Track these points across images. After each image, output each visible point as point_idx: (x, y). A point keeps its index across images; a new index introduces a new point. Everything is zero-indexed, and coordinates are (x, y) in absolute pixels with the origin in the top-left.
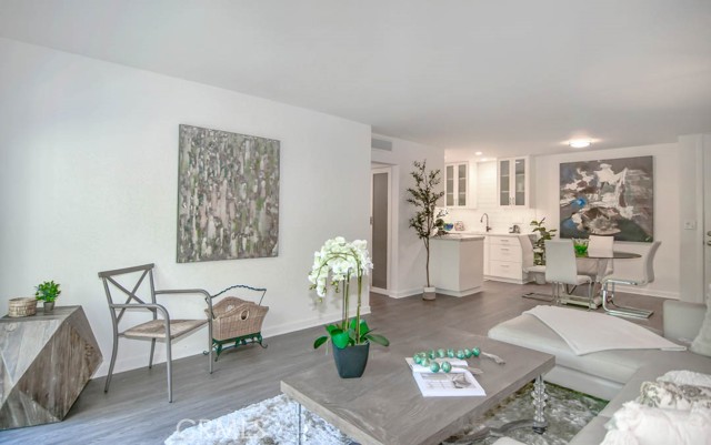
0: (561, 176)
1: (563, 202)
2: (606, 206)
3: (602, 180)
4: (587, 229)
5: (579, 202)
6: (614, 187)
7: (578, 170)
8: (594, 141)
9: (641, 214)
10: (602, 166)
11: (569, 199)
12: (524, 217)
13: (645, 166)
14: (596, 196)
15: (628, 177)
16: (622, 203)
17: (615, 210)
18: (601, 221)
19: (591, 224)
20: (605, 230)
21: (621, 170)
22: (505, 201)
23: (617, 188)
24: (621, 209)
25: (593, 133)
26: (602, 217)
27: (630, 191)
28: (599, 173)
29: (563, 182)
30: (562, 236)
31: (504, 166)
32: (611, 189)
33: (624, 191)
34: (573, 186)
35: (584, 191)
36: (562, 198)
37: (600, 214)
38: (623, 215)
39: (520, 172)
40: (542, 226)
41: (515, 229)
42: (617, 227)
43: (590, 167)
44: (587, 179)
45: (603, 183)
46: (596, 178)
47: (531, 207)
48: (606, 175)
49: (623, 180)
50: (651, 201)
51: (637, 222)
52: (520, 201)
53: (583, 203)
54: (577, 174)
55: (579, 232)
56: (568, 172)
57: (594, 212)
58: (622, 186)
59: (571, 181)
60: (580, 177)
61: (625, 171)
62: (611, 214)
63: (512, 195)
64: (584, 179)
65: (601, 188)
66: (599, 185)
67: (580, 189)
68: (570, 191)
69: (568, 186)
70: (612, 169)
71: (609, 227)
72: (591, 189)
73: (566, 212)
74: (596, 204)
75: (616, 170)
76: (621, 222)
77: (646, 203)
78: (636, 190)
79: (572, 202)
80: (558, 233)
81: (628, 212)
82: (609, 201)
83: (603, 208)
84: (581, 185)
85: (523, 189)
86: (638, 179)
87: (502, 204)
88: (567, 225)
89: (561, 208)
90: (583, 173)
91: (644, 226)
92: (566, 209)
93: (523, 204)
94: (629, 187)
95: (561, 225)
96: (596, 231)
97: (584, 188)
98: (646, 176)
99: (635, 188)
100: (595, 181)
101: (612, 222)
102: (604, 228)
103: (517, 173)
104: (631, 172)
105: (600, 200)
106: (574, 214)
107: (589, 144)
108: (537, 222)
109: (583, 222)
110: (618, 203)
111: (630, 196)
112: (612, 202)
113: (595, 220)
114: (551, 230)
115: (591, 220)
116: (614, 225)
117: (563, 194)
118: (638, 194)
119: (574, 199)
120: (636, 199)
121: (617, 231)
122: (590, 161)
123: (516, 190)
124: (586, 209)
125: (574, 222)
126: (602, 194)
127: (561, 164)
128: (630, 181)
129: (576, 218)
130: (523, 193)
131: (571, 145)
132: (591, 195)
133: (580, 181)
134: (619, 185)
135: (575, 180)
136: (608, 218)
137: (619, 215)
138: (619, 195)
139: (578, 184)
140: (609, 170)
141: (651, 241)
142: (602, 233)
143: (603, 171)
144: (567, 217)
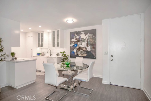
0: (71, 36)
2: (83, 47)
3: (82, 38)
4: (78, 54)
5: (76, 45)
6: (85, 40)
7: (75, 34)
8: (75, 20)
9: (92, 49)
11: (73, 44)
12: (58, 50)
13: (93, 33)
14: (80, 43)
15: (89, 37)
16: (87, 46)
17: (85, 48)
18: (82, 51)
19: (79, 53)
22: (54, 45)
23: (86, 40)
24: (87, 47)
25: (75, 17)
26: (82, 50)
27: (89, 41)
28: (81, 35)
29: (71, 39)
30: (71, 57)
31: (54, 32)
32: (84, 41)
33: (88, 41)
34: (74, 40)
35: (77, 42)
36: (71, 44)
37: (81, 49)
39: (58, 35)
40: (64, 54)
41: (58, 55)
42: (86, 54)
43: (79, 33)
44: (78, 37)
45: (82, 39)
46: (80, 37)
47: (61, 47)
48: (83, 36)
49: (88, 37)
51: (91, 52)
52: (58, 45)
53: (77, 46)
54: (75, 36)
56: (73, 35)
57: (80, 49)
59: (73, 38)
60: (76, 37)
61: (88, 34)
62: (84, 49)
63: (56, 43)
65: (82, 40)
66: (81, 39)
67: (76, 41)
71: (84, 54)
72: (79, 41)
74: (80, 46)
75: (86, 34)
76: (87, 52)
77: (94, 45)
79: (74, 45)
80: (70, 56)
81: (89, 49)
82: (84, 45)
85: (59, 41)
86: (92, 37)
87: (53, 46)
88: (72, 53)
89: (71, 47)
90: (77, 35)
91: (93, 53)
92: (72, 48)
93: (59, 46)
94: (89, 40)
95: (71, 53)
96: (80, 55)
97: (77, 40)
98: (94, 36)
99: (91, 40)
100: (80, 38)
101: (84, 52)
102: (82, 54)
103: (57, 35)
104: (90, 34)
105: (81, 44)
106: (74, 49)
107: (73, 22)
108: (62, 52)
109: (77, 52)
110: (86, 45)
111: (90, 43)
112: (85, 45)
113: (80, 51)
114: (68, 55)
115: (79, 51)
116: (85, 53)
117: (71, 42)
118: (92, 42)
119: (74, 44)
120: (91, 44)
121: (86, 55)
122: (78, 31)
123: (57, 41)
124: (77, 48)
125: (74, 52)
126: (82, 42)
127: (71, 32)
128: (89, 38)
129: (75, 51)
130: (59, 42)
131: (67, 22)
132: (79, 43)
133: (76, 38)
134: (87, 39)
135: (74, 38)
136: (83, 51)
137: (86, 49)
138: (86, 43)
139: (75, 39)
140: (84, 34)
141: (95, 58)
142: (82, 56)
143: (82, 34)
144: (72, 50)
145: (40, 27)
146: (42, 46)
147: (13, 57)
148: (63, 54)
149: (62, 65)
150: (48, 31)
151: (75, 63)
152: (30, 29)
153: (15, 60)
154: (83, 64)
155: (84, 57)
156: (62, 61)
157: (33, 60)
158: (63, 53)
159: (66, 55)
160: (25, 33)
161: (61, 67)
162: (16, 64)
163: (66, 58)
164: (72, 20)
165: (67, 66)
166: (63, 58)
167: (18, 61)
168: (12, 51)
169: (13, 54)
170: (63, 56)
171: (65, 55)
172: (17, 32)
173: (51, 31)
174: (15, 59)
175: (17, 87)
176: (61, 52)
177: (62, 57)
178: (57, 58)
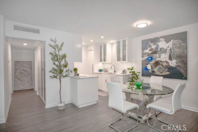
0: (142, 46)
1: (143, 59)
2: (163, 60)
3: (160, 47)
4: (153, 72)
5: (150, 59)
6: (166, 50)
9: (180, 64)
10: (161, 39)
11: (146, 58)
12: (125, 66)
14: (158, 55)
15: (173, 44)
16: (170, 58)
17: (167, 62)
18: (160, 68)
19: (156, 70)
21: (170, 41)
22: (119, 60)
23: (168, 51)
24: (170, 62)
25: (149, 18)
26: (160, 66)
27: (174, 52)
28: (159, 43)
29: (143, 49)
30: (143, 75)
31: (118, 43)
33: (171, 52)
34: (147, 51)
35: (152, 53)
36: (143, 57)
37: (160, 64)
38: (171, 64)
41: (124, 71)
42: (168, 71)
43: (155, 41)
45: (161, 49)
46: (158, 46)
47: (128, 62)
49: (171, 46)
50: (186, 57)
51: (178, 69)
52: (124, 59)
53: (152, 59)
54: (149, 45)
55: (149, 73)
56: (145, 44)
57: (157, 63)
58: (170, 49)
59: (146, 49)
60: (150, 46)
61: (172, 41)
62: (165, 64)
63: (121, 56)
64: (152, 47)
65: (160, 51)
66: (159, 49)
67: (150, 52)
68: (146, 53)
69: (145, 51)
71: (164, 71)
72: (155, 52)
74: (158, 59)
75: (167, 41)
76: (170, 68)
77: (183, 59)
78: (178, 51)
80: (141, 73)
81: (173, 63)
82: (164, 57)
83: (161, 61)
84: (151, 50)
85: (126, 53)
86: (179, 45)
90: (152, 44)
91: (182, 71)
92: (144, 62)
94: (174, 50)
95: (142, 70)
96: (158, 73)
97: (152, 52)
98: (183, 43)
100: (157, 48)
101: (165, 68)
102: (161, 71)
103: (123, 46)
104: (175, 41)
105: (160, 57)
106: (148, 64)
107: (146, 25)
108: (130, 69)
109: (152, 69)
110: (168, 58)
111: (175, 55)
112: (166, 58)
113: (157, 67)
114: (138, 73)
115: (155, 67)
116: (166, 70)
117: (143, 55)
118: (179, 53)
119: (148, 57)
120: (178, 56)
121: (168, 73)
122: (155, 38)
123: (123, 54)
124: (153, 62)
125: (148, 68)
126: (161, 54)
127: (142, 41)
128: (174, 46)
129: (149, 67)
130: (126, 55)
131: (137, 26)
132: (155, 55)
133: (150, 48)
134: (169, 49)
135: (148, 48)
136: (163, 66)
137: (169, 64)
138: (169, 54)
139: (150, 50)
140: (164, 41)
141: (186, 79)
142: (161, 74)
143: (161, 42)
144: (145, 66)
145: (102, 37)
146: (105, 60)
147: (75, 73)
148: (131, 71)
149: (130, 86)
150: (112, 42)
151: (149, 84)
152: (92, 41)
153: (77, 77)
154: (163, 87)
155: (165, 77)
156: (130, 80)
157: (95, 77)
158: (132, 69)
159: (136, 73)
160: (87, 47)
161: (128, 88)
162: (78, 81)
163: (136, 77)
164: (145, 23)
165: (137, 88)
166: (132, 76)
167: (80, 77)
168: (75, 67)
169: (75, 70)
170: (132, 73)
171: (134, 72)
172: (79, 46)
173: (115, 41)
174: (78, 75)
175: (79, 105)
176: (128, 69)
177: (130, 75)
178: (123, 76)
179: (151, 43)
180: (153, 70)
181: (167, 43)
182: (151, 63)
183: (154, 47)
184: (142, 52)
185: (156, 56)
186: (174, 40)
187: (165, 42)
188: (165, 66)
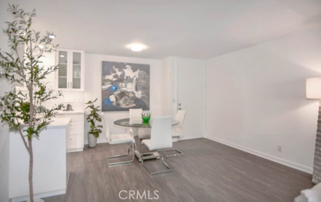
0: (103, 69)
1: (104, 87)
2: (129, 91)
3: (126, 75)
4: (118, 104)
5: (114, 88)
6: (133, 79)
7: (114, 67)
9: (145, 95)
10: (127, 66)
11: (108, 86)
13: (146, 69)
14: (123, 84)
15: (139, 75)
16: (137, 90)
17: (133, 93)
18: (126, 99)
19: (121, 102)
20: (127, 105)
21: (136, 70)
23: (134, 81)
24: (136, 92)
26: (127, 97)
27: (140, 83)
28: (125, 71)
29: (104, 74)
30: (103, 110)
32: (131, 81)
33: (137, 82)
34: (110, 77)
35: (117, 81)
36: (103, 84)
37: (126, 95)
38: (137, 96)
41: (69, 107)
42: (134, 103)
43: (121, 66)
45: (127, 77)
48: (128, 72)
49: (137, 76)
50: (149, 88)
51: (143, 100)
53: (116, 88)
54: (113, 70)
55: (113, 106)
56: (107, 67)
57: (123, 94)
58: (137, 80)
59: (109, 74)
60: (115, 72)
61: (138, 71)
62: (131, 95)
64: (117, 73)
65: (126, 80)
66: (125, 78)
67: (115, 79)
68: (108, 80)
69: (107, 77)
70: (132, 69)
71: (130, 103)
72: (121, 79)
73: (106, 94)
74: (124, 89)
75: (134, 70)
76: (136, 100)
77: (146, 89)
79: (110, 88)
80: (101, 108)
81: (139, 94)
82: (130, 88)
83: (127, 92)
84: (115, 77)
86: (144, 76)
87: (59, 87)
88: (106, 102)
89: (103, 91)
90: (117, 70)
91: (146, 102)
92: (106, 92)
93: (79, 88)
94: (139, 80)
96: (123, 106)
97: (117, 79)
98: (147, 75)
99: (143, 81)
100: (123, 75)
101: (131, 100)
102: (127, 103)
104: (141, 72)
105: (126, 87)
106: (111, 95)
109: (116, 101)
110: (134, 89)
111: (140, 86)
112: (132, 88)
113: (123, 99)
115: (121, 99)
116: (132, 101)
117: (104, 82)
118: (143, 84)
119: (111, 85)
120: (143, 87)
123: (73, 76)
124: (118, 92)
125: (111, 100)
126: (127, 83)
127: (103, 62)
128: (140, 77)
129: (112, 98)
132: (121, 83)
133: (114, 74)
134: (135, 79)
135: (112, 73)
136: (130, 98)
137: (135, 96)
138: (135, 84)
141: (149, 109)
142: (127, 107)
143: (127, 70)
144: (106, 97)
179: (116, 67)
180: (118, 102)
181: (134, 72)
182: (115, 93)
183: (119, 74)
184: (102, 78)
185: (121, 85)
186: (140, 70)
187: (132, 71)
188: (132, 97)
